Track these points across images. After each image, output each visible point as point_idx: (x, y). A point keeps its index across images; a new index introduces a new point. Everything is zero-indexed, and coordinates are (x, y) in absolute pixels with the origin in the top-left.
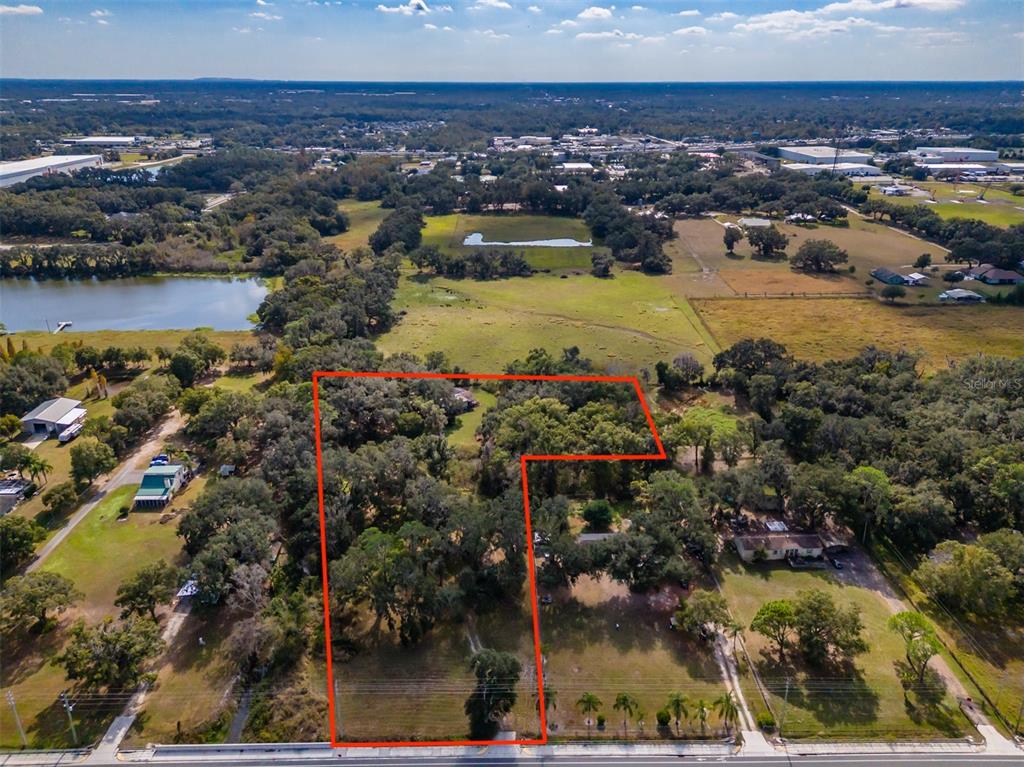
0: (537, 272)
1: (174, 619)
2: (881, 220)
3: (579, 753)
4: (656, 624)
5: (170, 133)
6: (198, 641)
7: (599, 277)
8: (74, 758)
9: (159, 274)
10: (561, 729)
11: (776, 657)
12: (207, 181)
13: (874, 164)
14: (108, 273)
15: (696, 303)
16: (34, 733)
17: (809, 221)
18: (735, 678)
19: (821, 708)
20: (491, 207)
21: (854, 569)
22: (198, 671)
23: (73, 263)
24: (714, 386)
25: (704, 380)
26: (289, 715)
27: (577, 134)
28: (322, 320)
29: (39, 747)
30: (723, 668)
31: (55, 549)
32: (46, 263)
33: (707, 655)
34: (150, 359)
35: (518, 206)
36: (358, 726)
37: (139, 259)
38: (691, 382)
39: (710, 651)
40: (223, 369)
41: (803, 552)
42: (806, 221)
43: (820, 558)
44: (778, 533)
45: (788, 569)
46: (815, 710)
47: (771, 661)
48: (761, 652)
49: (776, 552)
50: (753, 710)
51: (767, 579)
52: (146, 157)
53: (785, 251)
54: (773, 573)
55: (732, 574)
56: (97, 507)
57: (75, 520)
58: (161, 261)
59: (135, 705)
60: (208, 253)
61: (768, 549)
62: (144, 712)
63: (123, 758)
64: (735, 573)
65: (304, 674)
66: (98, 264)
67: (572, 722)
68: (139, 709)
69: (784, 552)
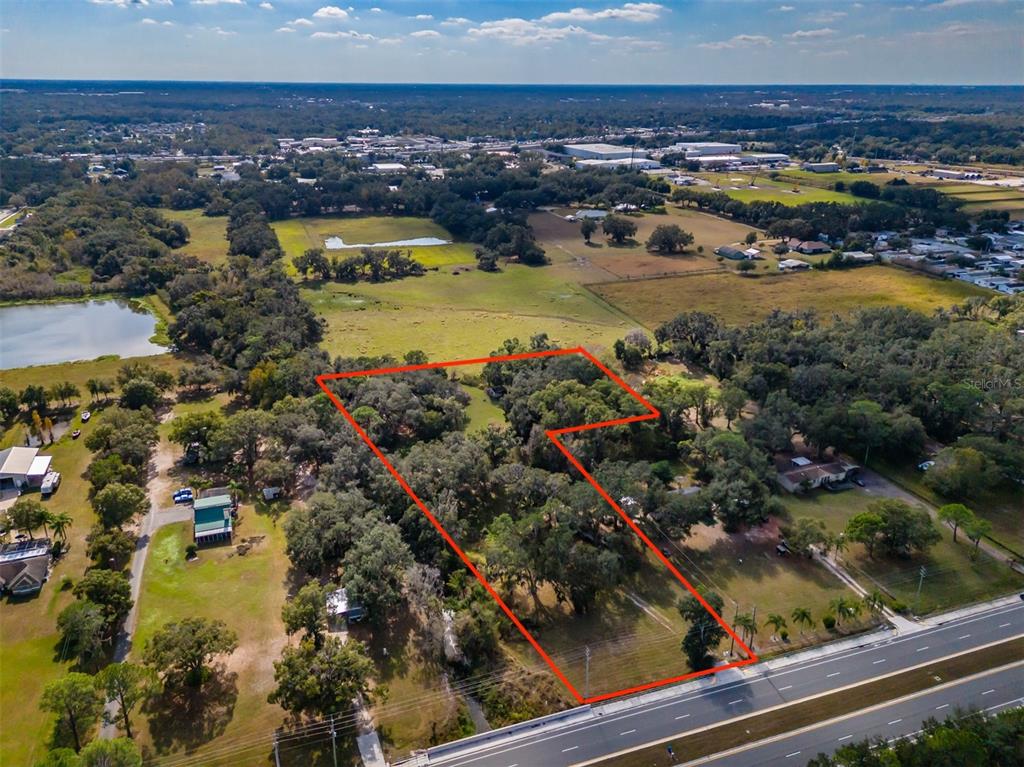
0: (426, 271)
2: (688, 206)
3: (789, 663)
4: (766, 554)
6: (382, 651)
7: (486, 270)
11: (870, 560)
13: (651, 159)
15: (590, 288)
17: (633, 210)
18: (852, 580)
20: (331, 210)
22: (402, 678)
24: (662, 357)
25: (652, 353)
26: (526, 693)
27: (360, 135)
30: (839, 576)
33: (821, 570)
35: (357, 208)
38: (642, 356)
40: (171, 396)
41: (833, 477)
42: (631, 210)
43: (846, 481)
45: (827, 493)
47: (869, 563)
48: (858, 559)
49: (815, 481)
51: (818, 504)
53: (633, 238)
54: (820, 498)
56: (152, 552)
59: (366, 723)
60: (46, 276)
61: (809, 479)
62: (381, 726)
65: (510, 657)
67: (762, 642)
68: (372, 725)
69: (821, 480)
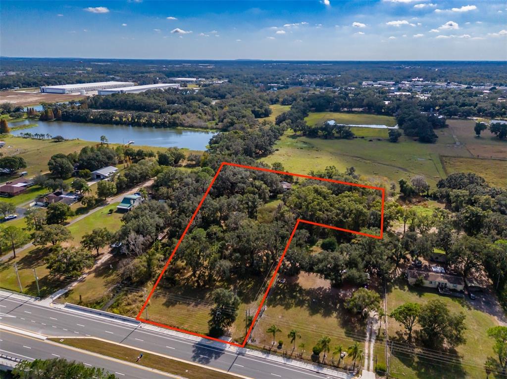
0: (356, 137)
1: (106, 256)
3: (259, 356)
4: (338, 305)
5: (213, 78)
6: (110, 266)
7: (391, 142)
8: (34, 301)
9: (179, 128)
10: (257, 343)
11: (406, 337)
12: (217, 95)
14: (158, 126)
15: (444, 158)
16: (28, 288)
18: (373, 341)
19: (423, 370)
20: (346, 109)
21: (484, 302)
22: (103, 278)
23: (146, 120)
24: (435, 197)
25: (429, 194)
26: (129, 304)
27: (411, 81)
28: (231, 146)
29: (26, 294)
30: (368, 335)
31: (77, 222)
32: (136, 120)
33: (361, 326)
34: (155, 157)
35: (361, 109)
36: (157, 317)
37: (172, 120)
38: (421, 194)
39: (364, 325)
40: (184, 164)
41: (450, 286)
43: (461, 292)
44: (437, 272)
45: (437, 294)
46: (418, 370)
47: (401, 338)
48: (397, 333)
49: (431, 282)
50: (375, 361)
51: (420, 296)
52: (198, 86)
54: (426, 294)
55: (399, 290)
56: (102, 209)
57: (91, 212)
58: (181, 122)
59: (72, 286)
60: (202, 120)
61: (426, 280)
62: (72, 290)
63: (52, 306)
64: (401, 289)
65: (145, 289)
66: (156, 122)
67: (265, 341)
68: (71, 288)
69: (437, 283)
